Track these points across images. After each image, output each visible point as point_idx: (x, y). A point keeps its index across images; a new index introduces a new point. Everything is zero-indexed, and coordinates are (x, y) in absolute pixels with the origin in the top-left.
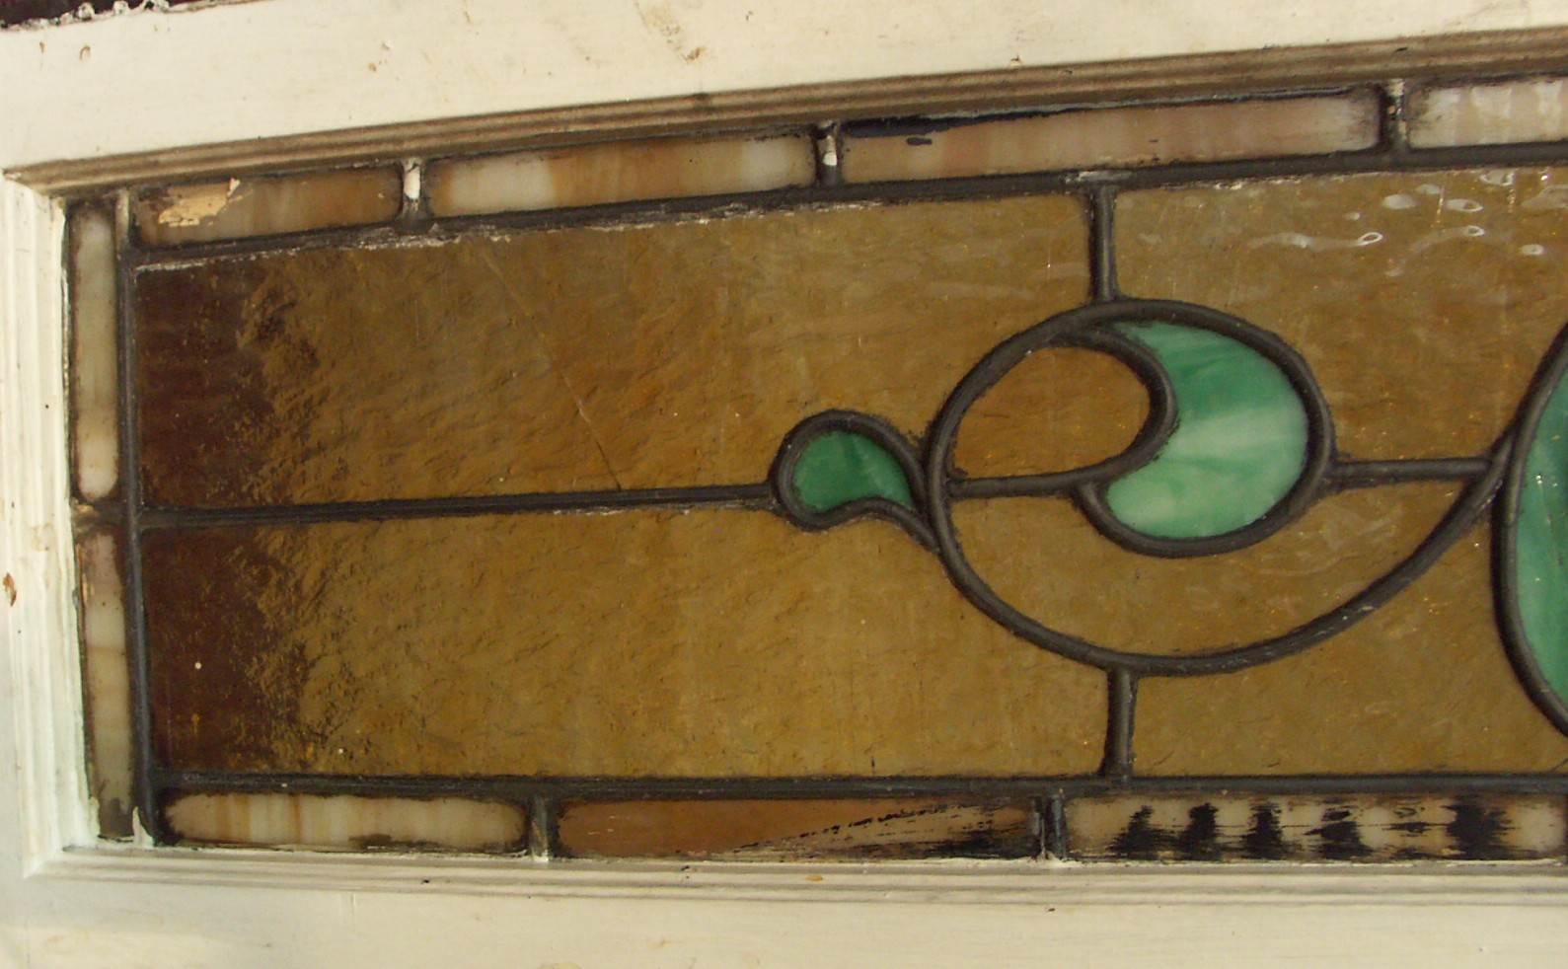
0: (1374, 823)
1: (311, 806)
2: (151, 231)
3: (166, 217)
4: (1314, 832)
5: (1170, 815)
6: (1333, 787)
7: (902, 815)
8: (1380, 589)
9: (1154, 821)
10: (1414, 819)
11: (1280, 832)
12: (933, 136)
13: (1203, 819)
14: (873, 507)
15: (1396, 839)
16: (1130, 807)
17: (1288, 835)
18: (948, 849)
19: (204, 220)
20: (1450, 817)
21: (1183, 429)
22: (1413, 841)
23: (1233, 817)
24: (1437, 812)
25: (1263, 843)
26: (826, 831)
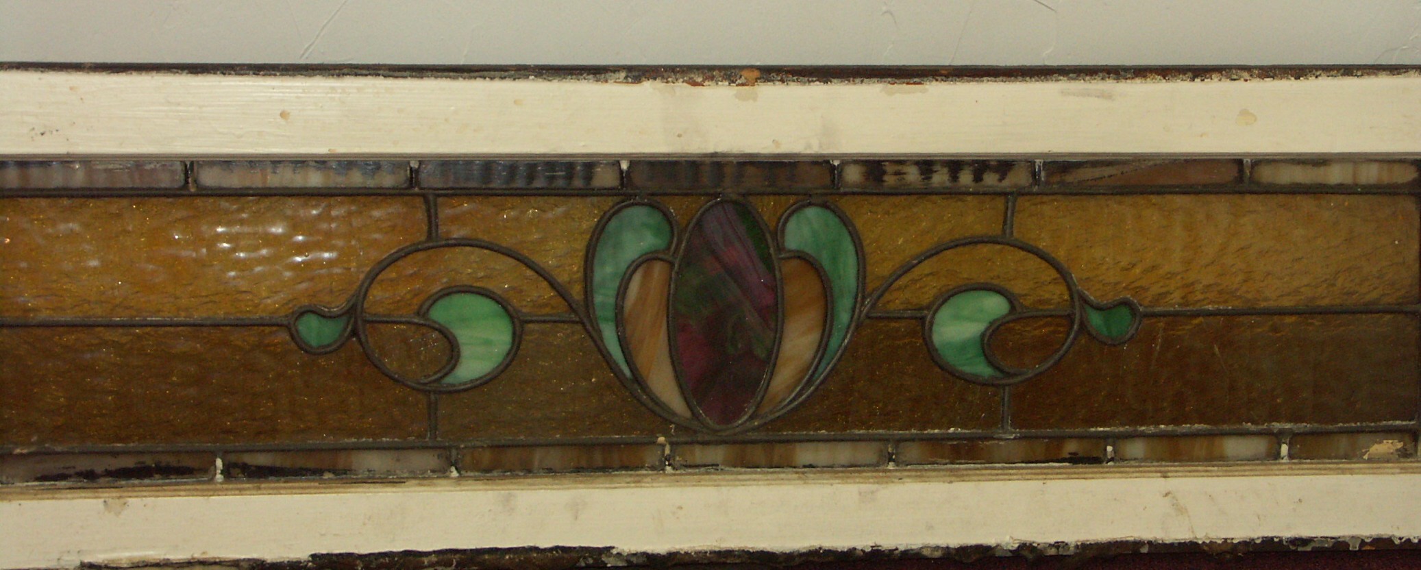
0: (913, 175)
1: (1348, 180)
2: (1407, 439)
3: (1400, 445)
4: (936, 172)
5: (990, 179)
6: (928, 191)
7: (1095, 180)
8: (907, 269)
9: (997, 176)
10: (898, 177)
11: (949, 171)
12: (1068, 456)
13: (978, 178)
14: (1099, 308)
16: (1006, 183)
17: (945, 170)
18: (1079, 166)
19: (1380, 442)
20: (886, 178)
21: (979, 334)
22: (899, 168)
23: (966, 178)
24: (890, 180)
25: (954, 167)
26: (1127, 172)
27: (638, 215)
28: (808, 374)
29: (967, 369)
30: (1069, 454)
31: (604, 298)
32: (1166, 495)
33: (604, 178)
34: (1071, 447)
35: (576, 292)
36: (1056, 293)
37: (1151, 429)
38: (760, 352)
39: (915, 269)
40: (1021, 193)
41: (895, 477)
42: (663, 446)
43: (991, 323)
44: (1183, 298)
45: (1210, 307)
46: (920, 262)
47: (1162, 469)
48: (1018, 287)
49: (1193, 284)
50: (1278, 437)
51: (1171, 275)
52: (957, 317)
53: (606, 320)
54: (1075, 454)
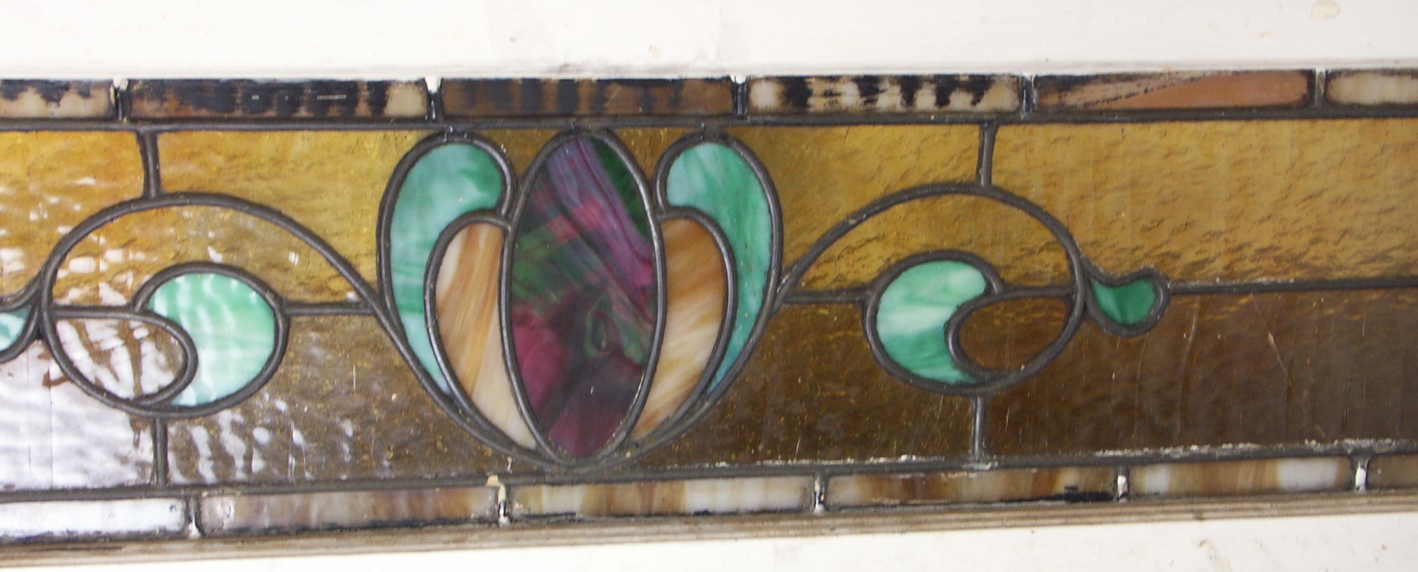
4: (882, 91)
5: (960, 101)
6: (871, 118)
7: (1108, 101)
8: (842, 230)
9: (970, 98)
10: (829, 99)
11: (901, 91)
12: (1064, 492)
13: (942, 99)
14: (1109, 284)
15: (839, 87)
16: (983, 106)
17: (896, 90)
18: (1084, 81)
20: (811, 101)
21: (942, 324)
22: (830, 86)
23: (925, 100)
24: (817, 103)
25: (909, 85)
26: (1152, 90)
27: (453, 155)
28: (702, 384)
29: (926, 373)
30: (1066, 488)
31: (407, 278)
32: (1202, 544)
33: (404, 104)
34: (1069, 478)
35: (368, 269)
36: (1049, 264)
37: (1180, 452)
38: (633, 351)
39: (852, 233)
40: (1003, 118)
41: (827, 527)
42: (496, 489)
43: (960, 308)
44: (1227, 268)
45: (1264, 280)
46: (860, 222)
47: (1195, 507)
48: (998, 256)
49: (1240, 248)
50: (1350, 459)
51: (1212, 236)
52: (911, 299)
53: (412, 310)
54: (1074, 488)
